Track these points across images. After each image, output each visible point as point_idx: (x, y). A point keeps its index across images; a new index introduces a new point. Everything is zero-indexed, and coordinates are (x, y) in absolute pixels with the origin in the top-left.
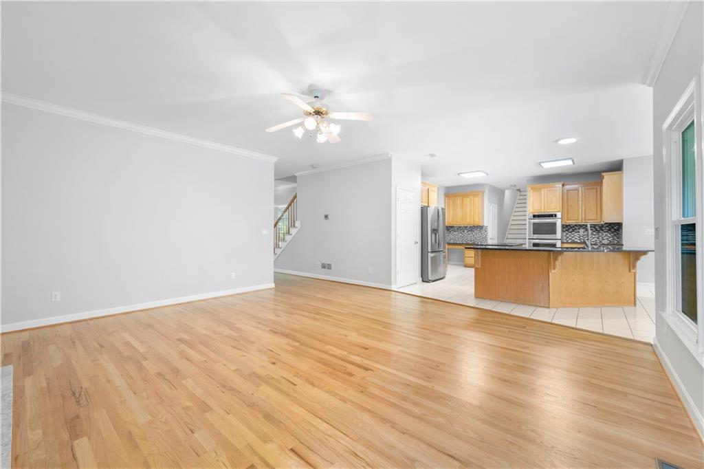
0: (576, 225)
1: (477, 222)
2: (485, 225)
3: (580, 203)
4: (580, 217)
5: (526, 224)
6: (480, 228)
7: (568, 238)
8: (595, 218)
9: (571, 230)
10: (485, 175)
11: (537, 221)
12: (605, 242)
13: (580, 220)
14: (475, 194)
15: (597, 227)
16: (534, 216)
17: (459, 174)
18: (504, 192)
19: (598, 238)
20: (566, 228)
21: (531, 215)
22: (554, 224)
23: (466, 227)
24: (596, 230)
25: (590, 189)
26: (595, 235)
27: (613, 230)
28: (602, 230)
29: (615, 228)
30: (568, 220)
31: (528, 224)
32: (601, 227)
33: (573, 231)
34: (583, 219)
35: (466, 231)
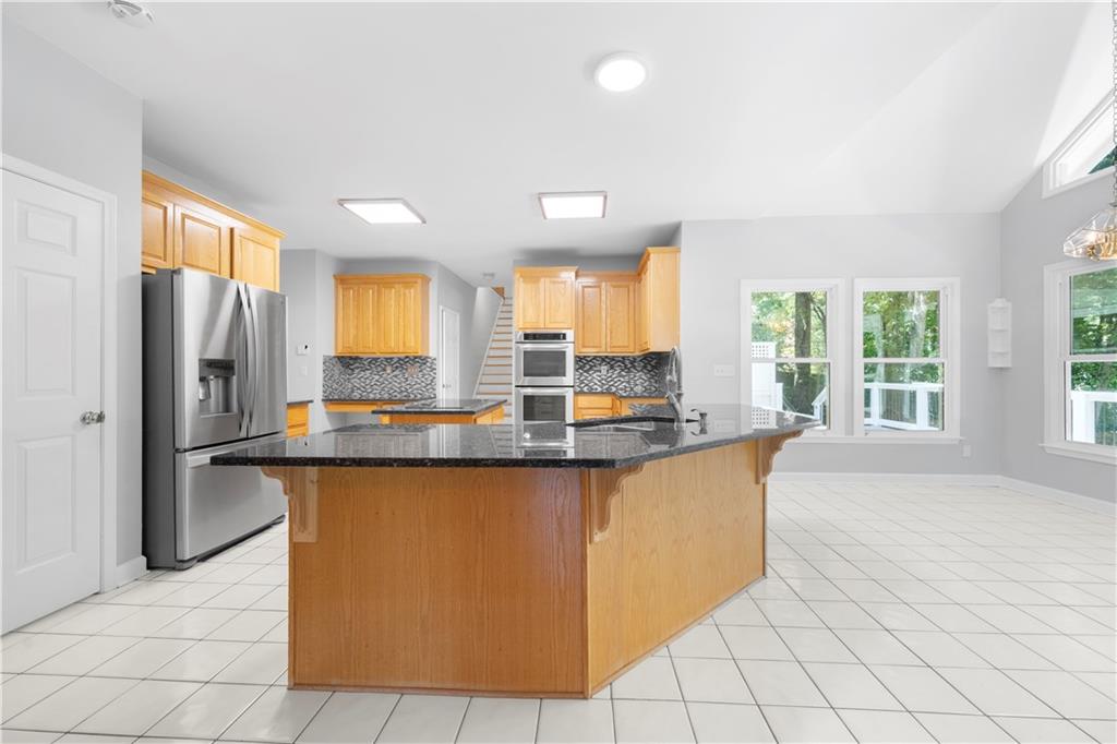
0: (595, 358)
1: (412, 347)
2: (432, 354)
3: (604, 315)
4: (604, 342)
5: (511, 357)
6: (421, 361)
7: (582, 382)
8: (626, 344)
9: (588, 367)
10: (420, 221)
11: (529, 346)
12: (639, 389)
13: (604, 347)
14: (407, 282)
15: (627, 362)
16: (527, 336)
17: (341, 202)
18: (475, 289)
19: (628, 382)
20: (581, 361)
21: (521, 333)
22: (562, 354)
23: (388, 359)
24: (626, 366)
25: (619, 287)
26: (623, 377)
27: (649, 368)
28: (634, 367)
29: (652, 363)
30: (584, 347)
31: (517, 350)
32: (633, 361)
33: (591, 367)
34: (609, 344)
35: (389, 370)
